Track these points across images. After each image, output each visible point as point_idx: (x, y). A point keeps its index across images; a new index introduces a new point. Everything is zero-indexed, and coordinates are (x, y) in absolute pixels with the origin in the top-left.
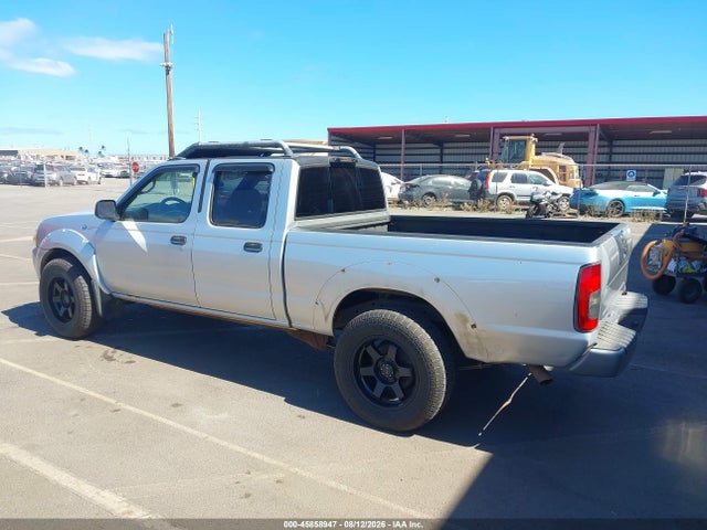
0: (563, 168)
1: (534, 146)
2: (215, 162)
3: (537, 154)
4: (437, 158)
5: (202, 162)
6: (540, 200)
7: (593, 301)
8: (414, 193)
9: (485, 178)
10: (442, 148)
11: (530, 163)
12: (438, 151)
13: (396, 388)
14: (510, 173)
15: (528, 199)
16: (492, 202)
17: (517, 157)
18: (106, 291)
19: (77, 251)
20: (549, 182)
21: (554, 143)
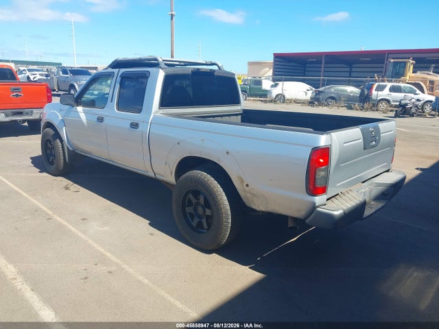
0: (432, 82)
1: (412, 67)
2: (123, 70)
3: (413, 72)
4: (348, 74)
5: (116, 71)
6: (407, 104)
7: (321, 174)
8: (321, 97)
9: (370, 88)
10: (351, 67)
11: (408, 78)
12: (348, 69)
13: (204, 221)
14: (389, 85)
15: (398, 103)
16: (374, 105)
17: (398, 74)
18: (71, 149)
19: (56, 123)
20: (418, 92)
21: (428, 65)
